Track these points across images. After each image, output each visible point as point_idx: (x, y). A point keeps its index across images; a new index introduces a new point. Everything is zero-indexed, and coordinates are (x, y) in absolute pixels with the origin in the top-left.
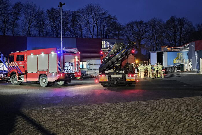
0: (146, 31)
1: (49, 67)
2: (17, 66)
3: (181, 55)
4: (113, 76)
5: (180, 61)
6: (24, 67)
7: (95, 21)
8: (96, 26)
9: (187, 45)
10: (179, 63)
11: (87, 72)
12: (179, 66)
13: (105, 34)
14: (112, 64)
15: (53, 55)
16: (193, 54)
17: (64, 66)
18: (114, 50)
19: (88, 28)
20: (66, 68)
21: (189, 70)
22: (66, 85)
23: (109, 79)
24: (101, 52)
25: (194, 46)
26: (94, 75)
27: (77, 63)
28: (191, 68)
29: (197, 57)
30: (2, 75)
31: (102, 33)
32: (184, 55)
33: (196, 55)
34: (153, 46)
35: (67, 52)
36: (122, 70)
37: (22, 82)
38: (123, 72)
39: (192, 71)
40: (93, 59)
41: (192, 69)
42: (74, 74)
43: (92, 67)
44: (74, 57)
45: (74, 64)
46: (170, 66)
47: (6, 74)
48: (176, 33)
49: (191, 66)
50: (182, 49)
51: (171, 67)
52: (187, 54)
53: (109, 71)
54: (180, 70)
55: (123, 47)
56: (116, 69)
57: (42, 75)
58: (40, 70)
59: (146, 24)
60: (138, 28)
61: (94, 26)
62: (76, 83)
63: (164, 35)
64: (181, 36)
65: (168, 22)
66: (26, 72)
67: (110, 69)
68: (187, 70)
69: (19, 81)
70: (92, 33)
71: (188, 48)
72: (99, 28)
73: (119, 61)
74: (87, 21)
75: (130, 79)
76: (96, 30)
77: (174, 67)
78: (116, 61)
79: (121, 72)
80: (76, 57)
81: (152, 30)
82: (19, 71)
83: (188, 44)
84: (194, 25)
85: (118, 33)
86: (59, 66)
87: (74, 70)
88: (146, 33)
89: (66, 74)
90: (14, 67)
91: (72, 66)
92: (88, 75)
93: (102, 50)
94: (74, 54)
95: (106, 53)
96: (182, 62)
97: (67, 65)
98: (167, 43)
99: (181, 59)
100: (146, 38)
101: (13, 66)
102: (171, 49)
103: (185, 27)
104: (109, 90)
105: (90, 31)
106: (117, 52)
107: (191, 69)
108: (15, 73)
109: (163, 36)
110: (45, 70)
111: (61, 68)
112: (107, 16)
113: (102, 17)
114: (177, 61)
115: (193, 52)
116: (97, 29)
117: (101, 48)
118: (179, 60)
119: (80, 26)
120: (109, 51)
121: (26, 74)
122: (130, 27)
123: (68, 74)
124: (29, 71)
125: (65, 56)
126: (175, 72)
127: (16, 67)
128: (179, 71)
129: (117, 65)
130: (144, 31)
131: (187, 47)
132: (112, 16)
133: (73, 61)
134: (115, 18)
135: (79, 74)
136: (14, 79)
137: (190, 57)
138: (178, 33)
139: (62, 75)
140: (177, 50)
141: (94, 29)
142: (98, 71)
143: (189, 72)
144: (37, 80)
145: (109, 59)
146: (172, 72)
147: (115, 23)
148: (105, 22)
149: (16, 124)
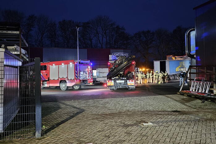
0: (153, 41)
1: (68, 75)
3: (184, 64)
4: (118, 82)
5: (182, 69)
6: (47, 75)
7: (104, 32)
8: (105, 36)
11: (97, 79)
13: (113, 43)
14: (117, 73)
15: (71, 66)
17: (80, 74)
18: (118, 62)
19: (98, 38)
20: (81, 76)
22: (80, 89)
23: (115, 84)
24: (109, 64)
26: (103, 82)
27: (89, 72)
31: (111, 42)
32: (187, 63)
35: (82, 63)
36: (125, 77)
37: (45, 87)
38: (125, 78)
40: (102, 68)
42: (87, 80)
43: (101, 75)
44: (88, 67)
45: (87, 72)
46: (172, 74)
50: (185, 58)
51: (174, 75)
52: (190, 63)
53: (115, 78)
55: (126, 59)
56: (120, 76)
57: (63, 81)
58: (61, 77)
60: (146, 38)
61: (103, 36)
66: (49, 79)
67: (116, 76)
69: (43, 86)
70: (101, 42)
72: (108, 37)
73: (122, 70)
74: (96, 31)
75: (131, 84)
76: (105, 40)
77: (176, 74)
78: (120, 70)
79: (124, 78)
80: (89, 67)
81: (160, 39)
85: (126, 42)
86: (76, 74)
87: (87, 77)
88: (153, 42)
89: (81, 80)
91: (85, 74)
92: (98, 82)
93: (109, 61)
94: (87, 64)
95: (112, 64)
96: (184, 70)
97: (82, 73)
99: (183, 68)
100: (153, 47)
105: (99, 40)
106: (121, 63)
110: (65, 77)
111: (77, 76)
112: (116, 26)
113: (111, 28)
114: (180, 69)
116: (106, 38)
117: (109, 60)
119: (90, 36)
120: (115, 62)
121: (49, 80)
123: (83, 80)
124: (51, 78)
125: (80, 66)
126: (177, 79)
129: (121, 73)
130: (151, 40)
133: (87, 70)
134: (123, 29)
135: (91, 80)
139: (78, 81)
140: (180, 59)
141: (103, 38)
142: (106, 78)
144: (58, 85)
145: (115, 69)
146: (174, 79)
147: (123, 33)
148: (113, 32)
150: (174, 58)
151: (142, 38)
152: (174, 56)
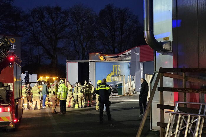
0: (65, 26)
3: (119, 69)
5: (116, 79)
9: (128, 52)
10: (115, 82)
12: (116, 86)
16: (137, 68)
21: (131, 93)
25: (138, 54)
28: (134, 90)
29: (142, 72)
32: (124, 69)
33: (142, 68)
34: (78, 52)
39: (135, 95)
41: (135, 92)
48: (114, 33)
49: (134, 87)
50: (121, 59)
52: (129, 67)
54: (117, 94)
59: (66, 13)
60: (52, 20)
63: (96, 33)
64: (122, 37)
65: (102, 13)
68: (128, 93)
71: (129, 58)
81: (77, 24)
83: (130, 51)
85: (14, 24)
88: (66, 29)
96: (120, 80)
98: (101, 47)
99: (118, 75)
100: (66, 37)
102: (104, 58)
103: (128, 24)
107: (133, 92)
109: (95, 35)
114: (113, 78)
115: (137, 63)
118: (115, 77)
122: (37, 15)
128: (115, 95)
130: (62, 25)
131: (128, 56)
138: (117, 33)
140: (113, 60)
143: (130, 97)
150: (102, 58)
151: (46, 19)
152: (102, 54)
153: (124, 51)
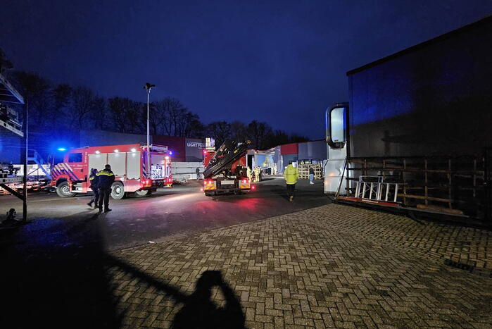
1: (126, 171)
2: (69, 170)
3: (268, 159)
4: (223, 183)
5: (267, 165)
6: (82, 170)
8: (174, 123)
9: (273, 149)
10: (267, 167)
12: (267, 169)
14: (221, 168)
15: (134, 154)
16: (279, 158)
17: (150, 170)
18: (224, 150)
20: (152, 172)
22: (149, 195)
23: (219, 187)
25: (280, 150)
26: (180, 181)
27: (167, 166)
30: (38, 183)
32: (270, 158)
33: (282, 158)
35: (155, 151)
37: (77, 193)
38: (235, 177)
42: (163, 180)
44: (164, 157)
45: (163, 167)
47: (43, 181)
50: (268, 153)
52: (273, 158)
53: (217, 176)
54: (268, 174)
56: (227, 174)
59: (229, 125)
61: (171, 123)
62: (167, 192)
65: (250, 125)
67: (218, 174)
69: (73, 191)
71: (274, 152)
72: (178, 125)
75: (245, 186)
76: (173, 127)
79: (232, 177)
80: (167, 158)
82: (73, 177)
84: (273, 130)
86: (144, 170)
87: (163, 175)
89: (152, 181)
90: (63, 171)
91: (160, 170)
94: (164, 154)
96: (269, 166)
97: (154, 168)
99: (268, 163)
101: (62, 169)
103: (266, 132)
104: (219, 200)
108: (65, 180)
110: (121, 174)
111: (146, 173)
112: (187, 113)
114: (265, 164)
115: (278, 156)
122: (212, 127)
123: (155, 180)
125: (152, 155)
127: (67, 170)
132: (193, 114)
133: (163, 162)
134: (196, 116)
135: (169, 180)
136: (64, 190)
137: (276, 161)
139: (147, 182)
140: (263, 154)
143: (276, 176)
145: (218, 161)
147: (197, 121)
149: (118, 293)
152: (256, 150)
153: (270, 148)
